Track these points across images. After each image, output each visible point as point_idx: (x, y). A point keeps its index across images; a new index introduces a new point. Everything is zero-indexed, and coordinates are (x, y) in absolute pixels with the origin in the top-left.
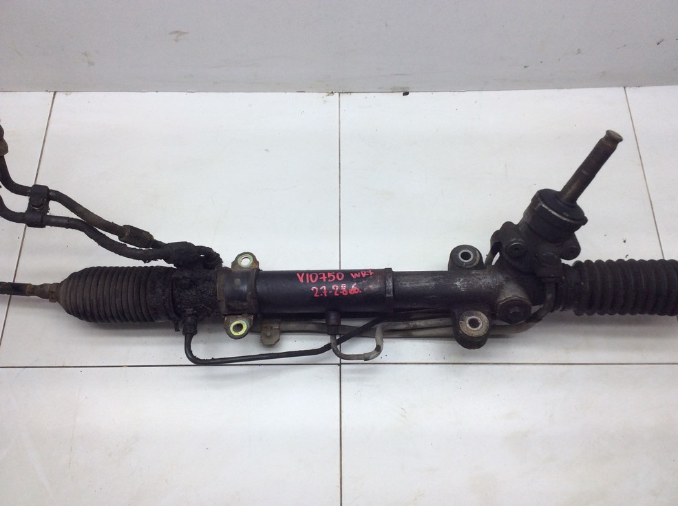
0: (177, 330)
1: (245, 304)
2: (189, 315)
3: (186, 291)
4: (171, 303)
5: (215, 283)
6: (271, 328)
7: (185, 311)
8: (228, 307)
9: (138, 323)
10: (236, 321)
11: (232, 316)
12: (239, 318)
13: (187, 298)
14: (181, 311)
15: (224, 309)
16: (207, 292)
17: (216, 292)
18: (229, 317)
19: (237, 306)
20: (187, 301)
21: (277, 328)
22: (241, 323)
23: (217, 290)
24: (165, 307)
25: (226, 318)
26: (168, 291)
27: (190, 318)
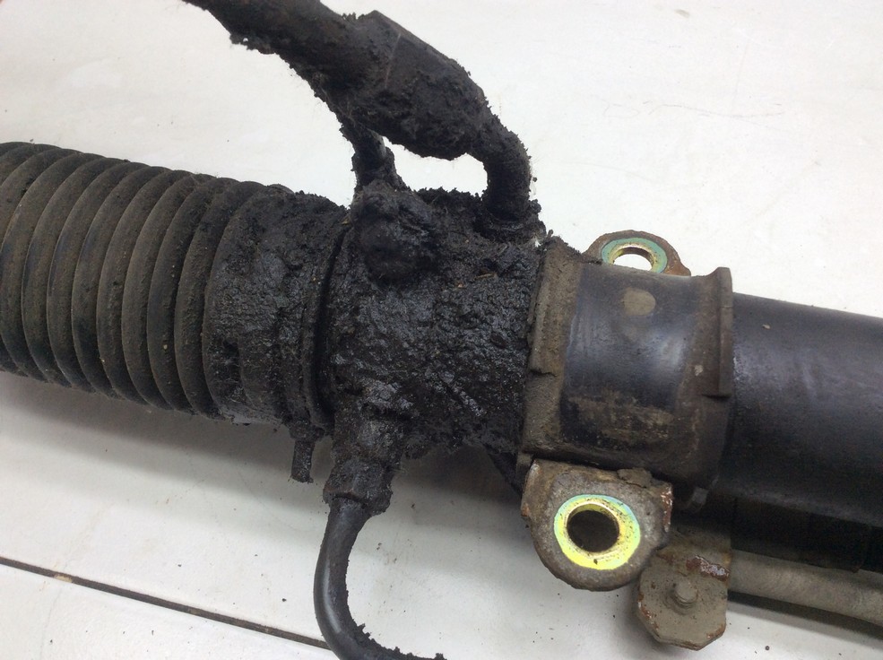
0: (299, 473)
1: (659, 417)
2: (377, 414)
3: (391, 295)
4: (309, 334)
5: (531, 290)
6: (693, 566)
7: (360, 392)
8: (568, 413)
9: (151, 409)
10: (589, 497)
11: (565, 467)
12: (599, 481)
13: (384, 330)
14: (341, 387)
15: (546, 420)
16: (483, 321)
17: (531, 328)
18: (552, 468)
19: (614, 418)
20: (383, 342)
21: (721, 573)
22: (614, 513)
23: (541, 317)
24: (276, 346)
25: (535, 468)
26: (310, 277)
27: (374, 427)
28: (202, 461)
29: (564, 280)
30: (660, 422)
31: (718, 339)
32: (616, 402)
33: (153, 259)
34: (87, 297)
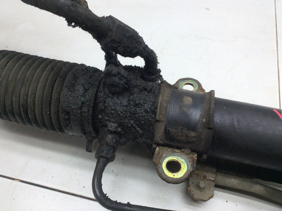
0: (89, 150)
2: (111, 132)
3: (115, 98)
4: (91, 109)
5: (156, 96)
6: (205, 177)
7: (106, 126)
8: (167, 132)
9: (44, 130)
10: (173, 157)
11: (166, 148)
12: (176, 152)
13: (113, 108)
14: (100, 125)
15: (161, 134)
16: (142, 106)
17: (156, 108)
18: (163, 148)
19: (180, 134)
20: (113, 111)
21: (213, 179)
22: (180, 162)
23: (159, 105)
24: (81, 112)
25: (158, 148)
26: (91, 92)
27: (110, 136)
28: (59, 146)
29: (166, 93)
30: (193, 135)
31: (210, 112)
32: (181, 129)
33: (45, 86)
34: (25, 98)
